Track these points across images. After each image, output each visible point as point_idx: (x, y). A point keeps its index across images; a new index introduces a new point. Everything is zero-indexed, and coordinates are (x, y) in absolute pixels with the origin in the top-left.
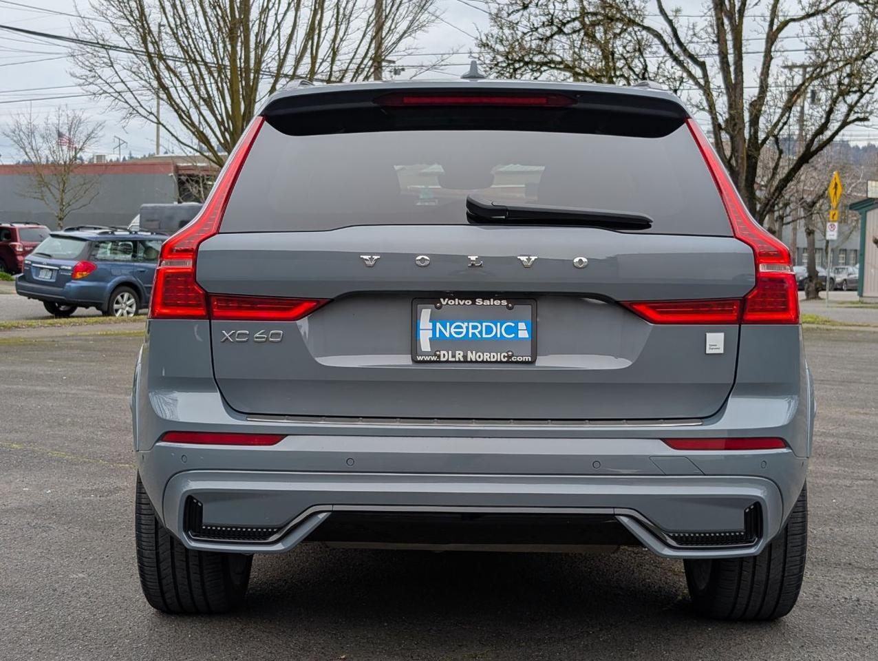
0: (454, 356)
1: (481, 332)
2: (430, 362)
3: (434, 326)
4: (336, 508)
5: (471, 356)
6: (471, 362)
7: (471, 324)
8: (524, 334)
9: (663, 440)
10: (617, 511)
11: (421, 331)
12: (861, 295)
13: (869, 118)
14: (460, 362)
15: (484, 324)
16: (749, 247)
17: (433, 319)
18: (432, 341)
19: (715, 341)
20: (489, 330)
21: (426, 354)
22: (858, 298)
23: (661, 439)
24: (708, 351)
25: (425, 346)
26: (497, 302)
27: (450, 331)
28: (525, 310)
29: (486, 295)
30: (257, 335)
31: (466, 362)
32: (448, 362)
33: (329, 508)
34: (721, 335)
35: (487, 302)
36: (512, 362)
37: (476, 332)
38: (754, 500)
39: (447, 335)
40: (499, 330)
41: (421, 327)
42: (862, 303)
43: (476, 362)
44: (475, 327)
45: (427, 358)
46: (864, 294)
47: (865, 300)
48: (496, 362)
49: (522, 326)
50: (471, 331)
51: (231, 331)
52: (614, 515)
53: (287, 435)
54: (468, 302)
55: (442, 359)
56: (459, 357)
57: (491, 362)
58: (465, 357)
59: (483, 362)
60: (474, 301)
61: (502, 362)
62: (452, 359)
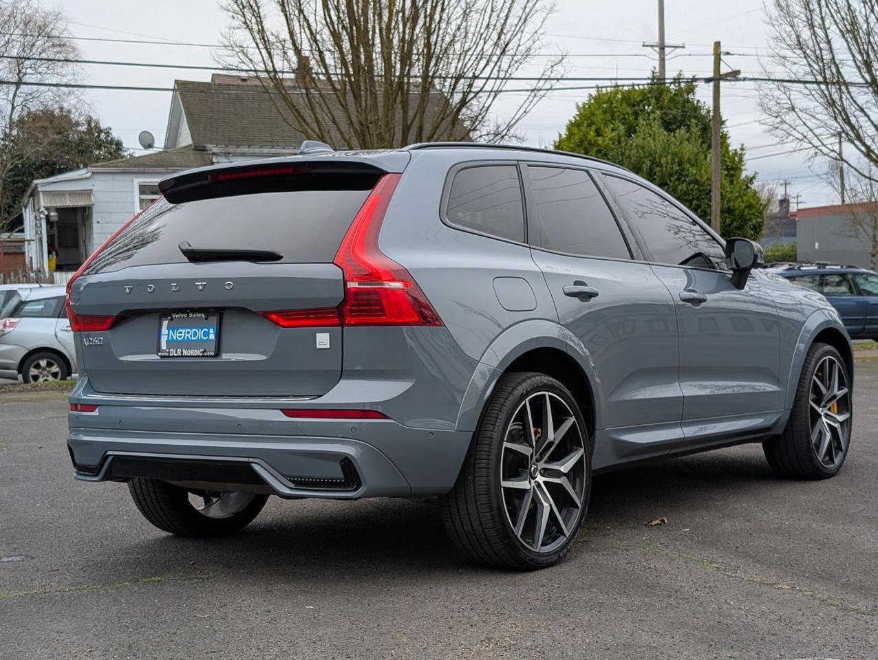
0: (176, 353)
1: (191, 336)
2: (165, 357)
3: (169, 332)
5: (185, 352)
6: (185, 356)
7: (187, 330)
8: (212, 337)
9: (282, 410)
10: (251, 460)
11: (162, 336)
14: (179, 356)
15: (193, 330)
16: (339, 269)
17: (168, 329)
18: (167, 342)
19: (323, 339)
20: (195, 334)
21: (164, 351)
23: (280, 410)
24: (318, 347)
25: (164, 346)
26: (199, 315)
27: (176, 336)
28: (214, 320)
29: (194, 310)
30: (94, 341)
31: (182, 356)
32: (173, 356)
33: (112, 453)
34: (327, 335)
35: (195, 315)
36: (205, 356)
37: (189, 335)
38: (343, 456)
39: (175, 338)
40: (200, 334)
41: (163, 333)
43: (187, 356)
44: (188, 332)
45: (164, 354)
48: (197, 356)
49: (212, 331)
50: (186, 335)
52: (249, 463)
53: (99, 405)
54: (186, 316)
55: (171, 355)
56: (179, 353)
57: (194, 356)
58: (182, 353)
59: (190, 356)
60: (188, 315)
61: (199, 356)
62: (175, 355)
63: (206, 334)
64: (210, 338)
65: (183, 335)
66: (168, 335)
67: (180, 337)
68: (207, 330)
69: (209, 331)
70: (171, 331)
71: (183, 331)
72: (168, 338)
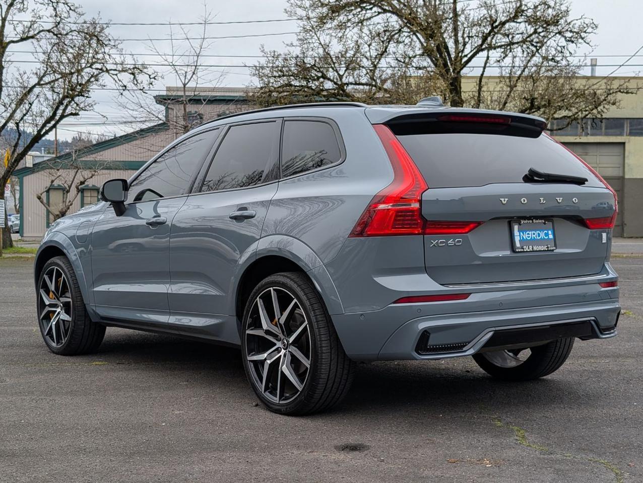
0: (529, 248)
1: (536, 236)
2: (521, 252)
3: (520, 234)
4: (497, 329)
5: (535, 248)
6: (535, 251)
7: (532, 232)
8: (551, 236)
11: (516, 237)
12: (22, 236)
13: (80, 113)
14: (531, 251)
15: (537, 232)
17: (519, 231)
18: (520, 241)
20: (539, 235)
21: (518, 248)
22: (20, 238)
23: (599, 283)
24: (603, 242)
25: (518, 244)
26: (540, 221)
27: (525, 236)
28: (549, 224)
29: (537, 218)
30: (449, 242)
31: (533, 251)
32: (527, 251)
33: (494, 329)
35: (537, 221)
36: (549, 250)
37: (535, 236)
39: (525, 238)
40: (542, 235)
41: (515, 235)
42: (23, 241)
43: (537, 251)
44: (534, 234)
45: (520, 250)
46: (25, 235)
47: (25, 239)
49: (550, 232)
50: (533, 236)
51: (436, 241)
53: (471, 293)
54: (531, 221)
55: (525, 250)
56: (531, 249)
57: (542, 251)
58: (533, 249)
59: (539, 251)
60: (533, 221)
61: (545, 250)
62: (528, 250)
63: (547, 234)
64: (550, 237)
65: (530, 235)
66: (520, 236)
67: (529, 237)
68: (546, 232)
69: (548, 232)
70: (521, 233)
71: (530, 233)
72: (520, 238)
